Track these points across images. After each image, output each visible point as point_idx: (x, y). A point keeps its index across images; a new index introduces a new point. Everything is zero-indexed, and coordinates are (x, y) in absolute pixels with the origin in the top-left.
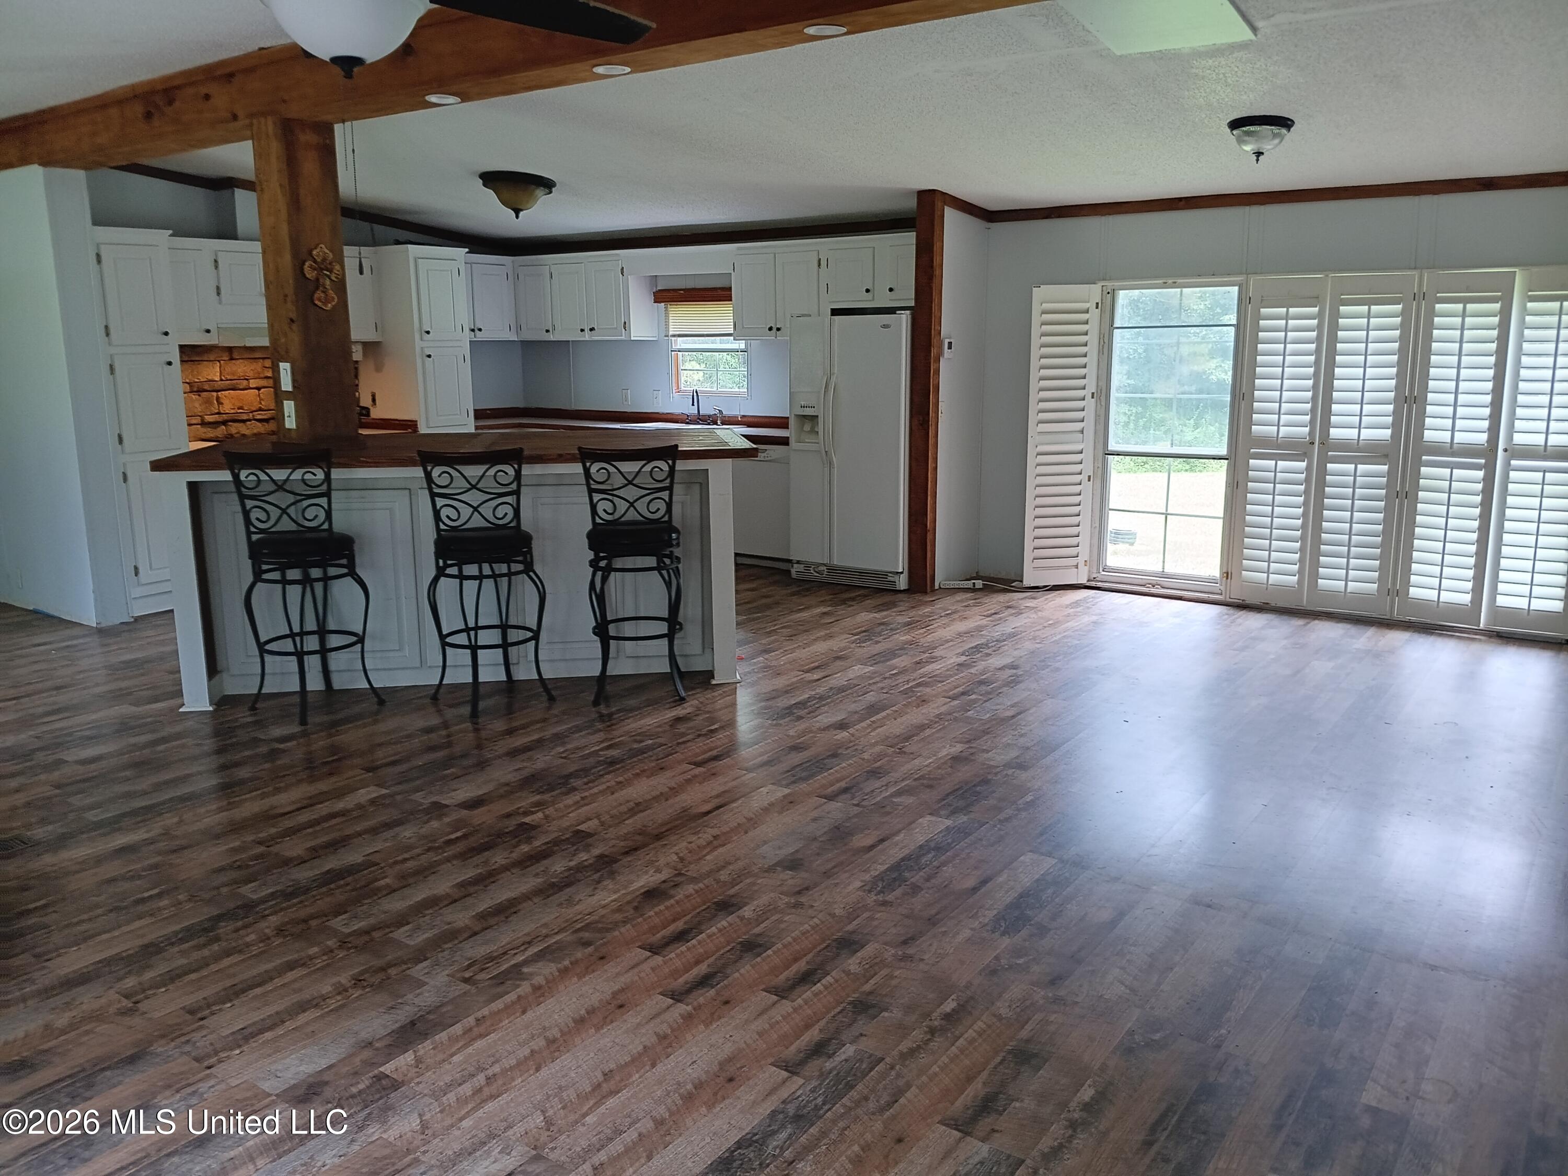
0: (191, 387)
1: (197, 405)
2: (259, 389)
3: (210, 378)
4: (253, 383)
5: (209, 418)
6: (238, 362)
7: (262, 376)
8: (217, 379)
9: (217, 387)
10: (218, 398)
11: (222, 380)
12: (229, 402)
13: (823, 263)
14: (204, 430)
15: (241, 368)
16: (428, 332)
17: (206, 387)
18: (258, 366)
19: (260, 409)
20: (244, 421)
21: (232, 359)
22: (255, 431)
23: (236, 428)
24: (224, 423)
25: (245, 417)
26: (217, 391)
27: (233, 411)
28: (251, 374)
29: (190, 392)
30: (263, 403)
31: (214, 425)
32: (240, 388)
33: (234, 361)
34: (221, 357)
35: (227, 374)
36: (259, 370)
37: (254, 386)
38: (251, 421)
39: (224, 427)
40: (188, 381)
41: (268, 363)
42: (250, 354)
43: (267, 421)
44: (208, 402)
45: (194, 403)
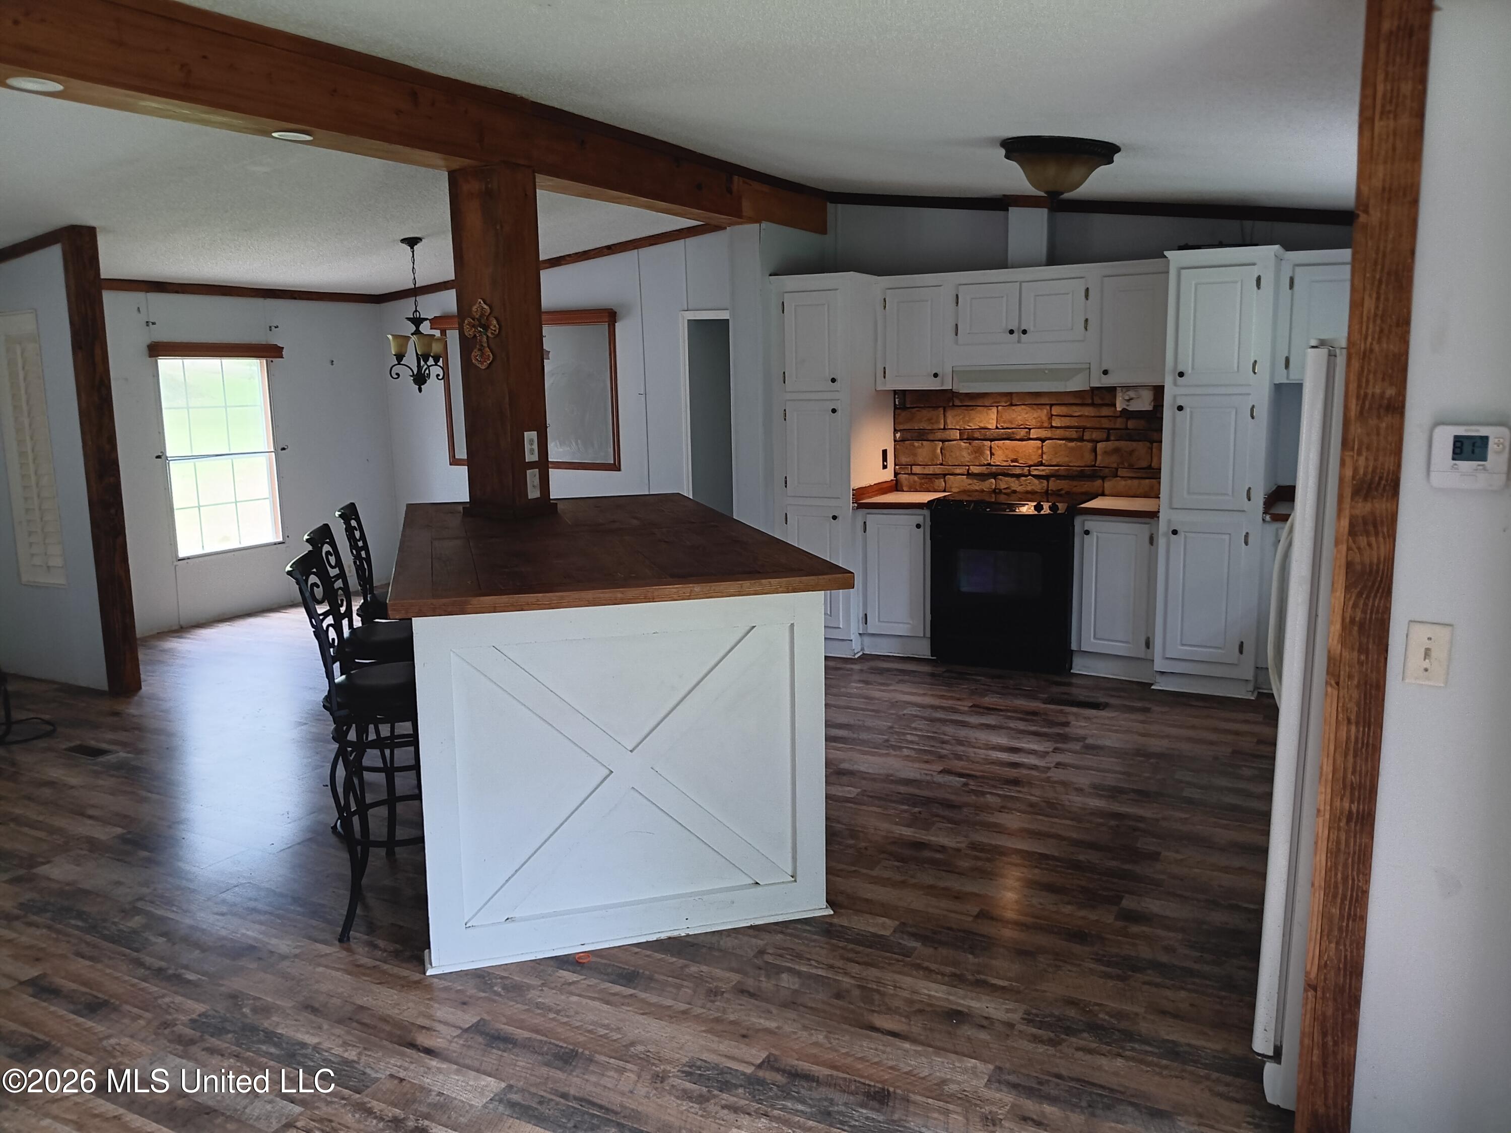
0: (960, 434)
1: (965, 453)
2: (1043, 440)
3: (982, 425)
4: (1034, 434)
5: (975, 470)
6: (1019, 408)
7: (1046, 425)
8: (992, 425)
9: (989, 434)
10: (991, 448)
11: (997, 428)
12: (1001, 454)
14: (970, 481)
15: (1023, 416)
16: (1181, 374)
17: (977, 435)
18: (1043, 413)
19: (1041, 464)
20: (1018, 476)
21: (1012, 405)
22: (1029, 488)
23: (1007, 482)
24: (994, 475)
25: (1018, 471)
26: (991, 440)
27: (1005, 464)
28: (1032, 423)
29: (960, 440)
30: (1045, 457)
31: (982, 477)
32: (1018, 437)
33: (1014, 408)
34: (999, 402)
35: (1004, 422)
36: (1044, 418)
37: (1035, 437)
38: (1026, 476)
39: (993, 481)
40: (958, 428)
41: (1056, 410)
42: (1034, 399)
43: (1047, 477)
44: (979, 451)
45: (963, 452)
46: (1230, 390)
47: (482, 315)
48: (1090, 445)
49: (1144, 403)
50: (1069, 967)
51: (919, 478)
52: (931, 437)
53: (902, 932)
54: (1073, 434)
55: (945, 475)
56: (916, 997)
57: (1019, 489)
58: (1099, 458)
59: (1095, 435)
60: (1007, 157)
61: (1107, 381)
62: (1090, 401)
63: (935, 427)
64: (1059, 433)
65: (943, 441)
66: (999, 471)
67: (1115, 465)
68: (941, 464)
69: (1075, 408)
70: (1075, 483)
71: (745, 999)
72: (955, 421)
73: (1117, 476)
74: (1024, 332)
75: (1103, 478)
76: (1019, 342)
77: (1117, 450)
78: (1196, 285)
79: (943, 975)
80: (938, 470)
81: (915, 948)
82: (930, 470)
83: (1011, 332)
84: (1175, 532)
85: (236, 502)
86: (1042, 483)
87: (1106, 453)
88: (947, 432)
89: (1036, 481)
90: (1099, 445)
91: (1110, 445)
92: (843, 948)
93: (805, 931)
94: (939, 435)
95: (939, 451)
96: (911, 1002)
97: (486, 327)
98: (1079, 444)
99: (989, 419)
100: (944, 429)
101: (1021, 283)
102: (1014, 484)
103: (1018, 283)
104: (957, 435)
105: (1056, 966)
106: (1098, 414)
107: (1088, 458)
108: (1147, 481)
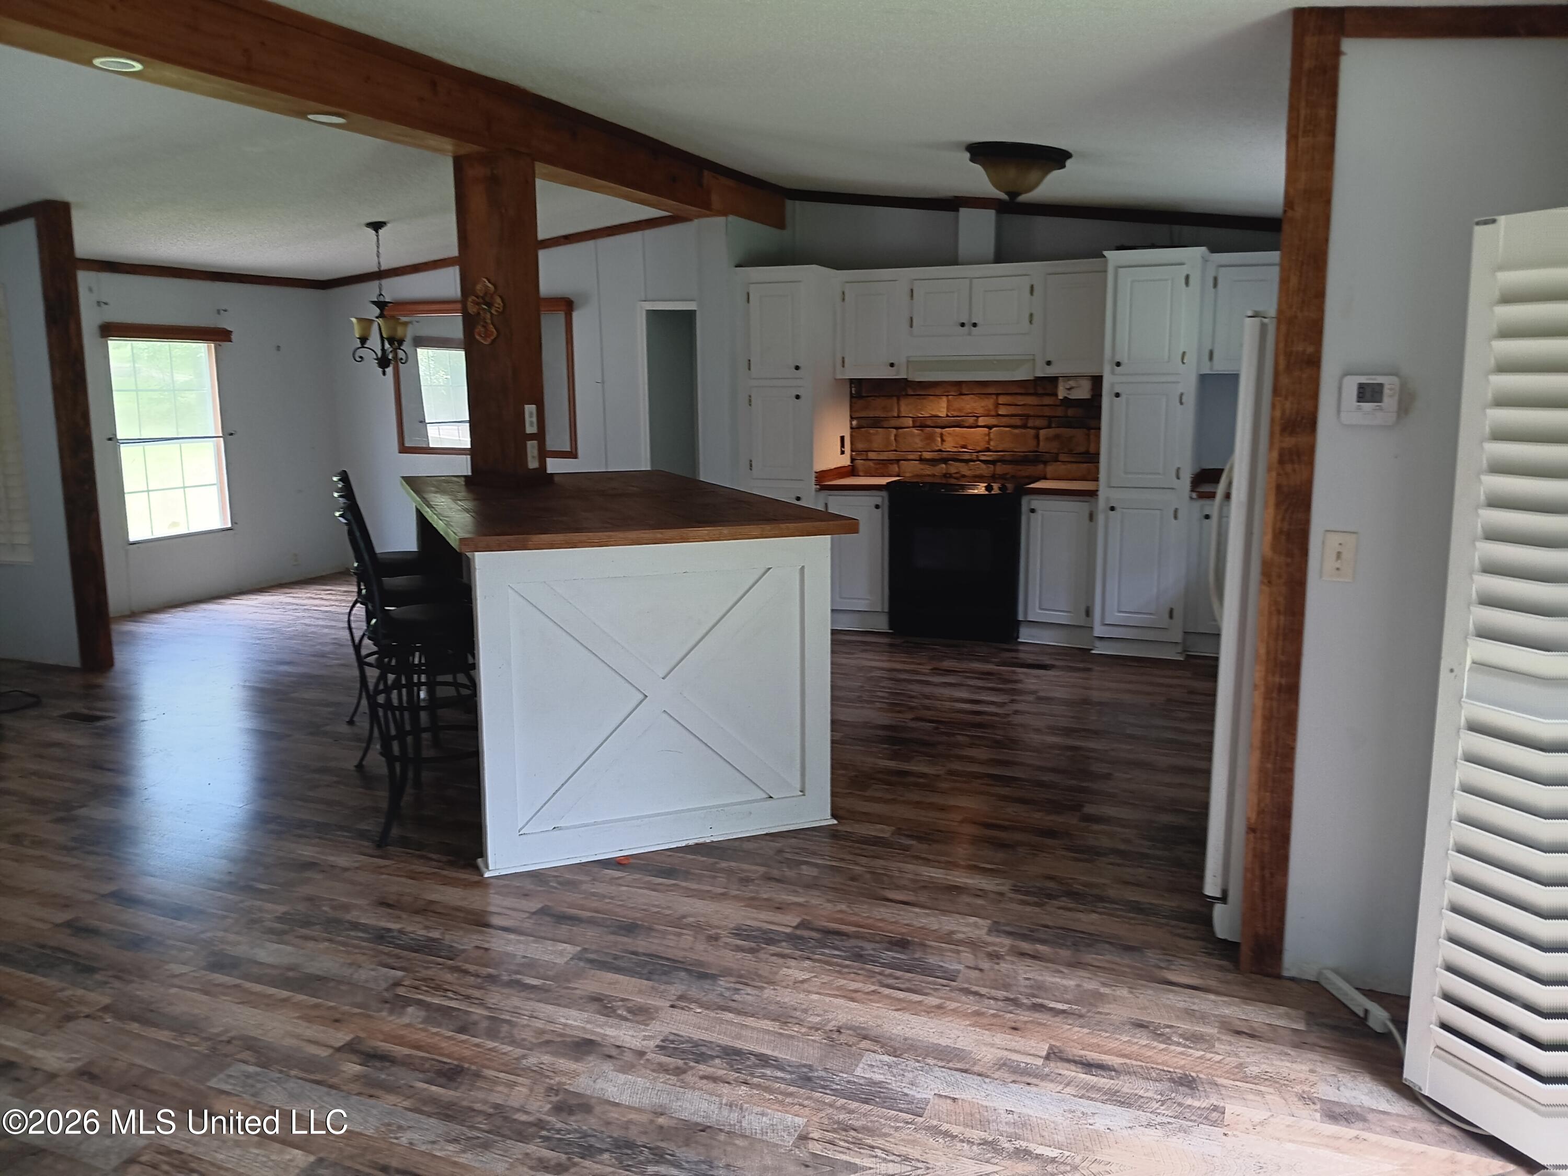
0: (913, 422)
1: (917, 440)
2: (990, 427)
3: (934, 413)
4: (981, 421)
5: (927, 455)
6: (968, 397)
7: (992, 413)
8: (943, 414)
9: (940, 422)
10: (942, 435)
11: (947, 416)
12: (951, 440)
14: (922, 466)
15: (971, 404)
16: (1118, 364)
17: (929, 423)
18: (989, 403)
19: (988, 450)
20: (967, 461)
21: (961, 394)
22: (978, 473)
23: (956, 467)
24: (945, 461)
25: (967, 457)
26: (942, 428)
27: (955, 450)
28: (980, 411)
29: (913, 427)
30: (992, 443)
31: (933, 462)
32: (967, 425)
33: (963, 397)
34: (948, 392)
35: (954, 410)
36: (991, 407)
37: (982, 424)
38: (974, 461)
39: (944, 466)
40: (911, 415)
41: (1002, 400)
42: (981, 388)
43: (993, 462)
44: (930, 438)
45: (915, 438)
46: (1163, 379)
47: (486, 294)
48: (1032, 432)
49: (1083, 392)
50: (1045, 854)
51: (875, 464)
52: (885, 424)
53: (899, 834)
54: (1016, 422)
55: (898, 461)
56: (918, 878)
57: (967, 473)
58: (1042, 444)
59: (1038, 422)
60: (972, 160)
61: (1050, 372)
62: (1032, 391)
63: (890, 414)
64: (1005, 420)
65: (897, 428)
66: (950, 457)
67: (1055, 451)
68: (896, 451)
69: (1020, 398)
70: (1020, 467)
71: (773, 884)
72: (908, 409)
73: (1057, 461)
74: (975, 325)
75: (1045, 463)
76: (970, 334)
77: (1057, 437)
78: (1133, 282)
79: (939, 862)
80: (892, 455)
81: (912, 845)
82: (884, 456)
83: (963, 325)
84: (1112, 509)
85: (184, 487)
86: (989, 467)
87: (1048, 439)
88: (902, 420)
89: (983, 466)
90: (1042, 432)
91: (1051, 432)
92: (850, 847)
93: (816, 836)
94: (894, 423)
95: (893, 438)
96: (915, 881)
97: (490, 305)
98: (1023, 431)
99: (940, 408)
100: (899, 417)
101: (971, 279)
102: (964, 469)
103: (967, 281)
104: (910, 422)
105: (1033, 854)
106: (1041, 403)
107: (1032, 444)
108: (1085, 465)
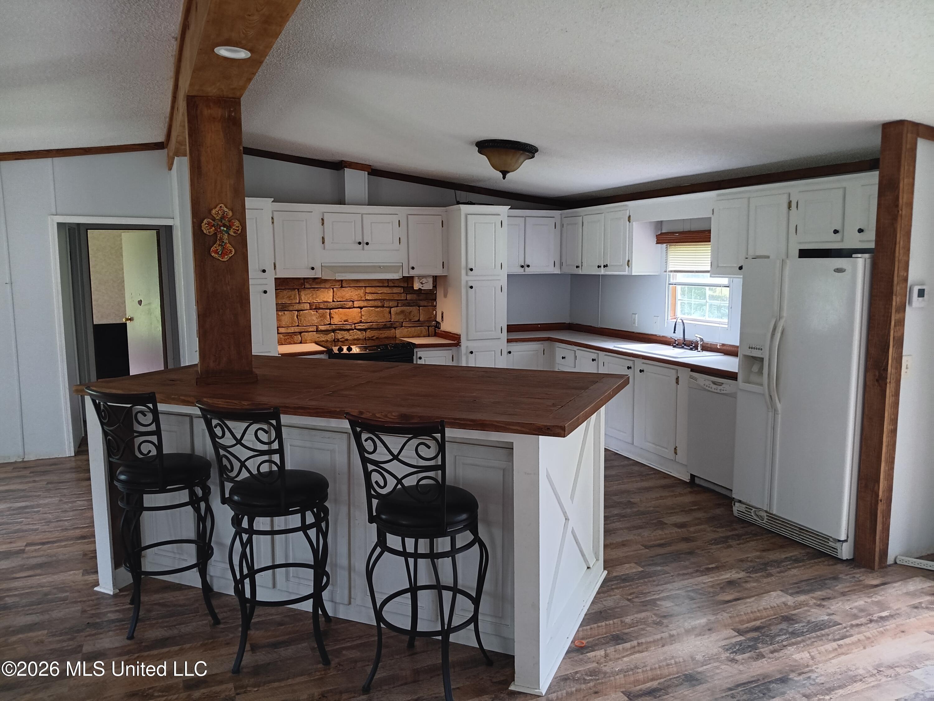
0: (310, 306)
1: (314, 318)
2: (361, 308)
3: (325, 300)
4: (356, 304)
6: (347, 289)
7: (363, 299)
8: (331, 300)
9: (330, 305)
10: (330, 314)
11: (333, 301)
12: (338, 317)
13: (794, 205)
14: (319, 336)
15: (349, 293)
16: (471, 270)
17: (321, 306)
18: (361, 292)
19: (361, 322)
20: (348, 330)
21: (342, 287)
22: (356, 337)
23: (342, 335)
24: (334, 331)
25: (349, 327)
26: (330, 309)
27: (340, 323)
28: (356, 298)
29: (310, 309)
30: (363, 318)
31: (326, 332)
32: (347, 307)
33: (343, 289)
34: (334, 285)
35: (338, 298)
36: (362, 295)
37: (357, 306)
38: (353, 330)
39: (333, 334)
40: (309, 302)
41: (368, 290)
42: (356, 284)
43: (365, 330)
44: (323, 316)
45: (313, 317)
46: (490, 278)
47: (223, 218)
48: (388, 309)
49: (428, 286)
51: (283, 336)
52: (291, 308)
54: (379, 304)
55: (300, 333)
57: (349, 338)
58: (393, 316)
59: (391, 304)
62: (387, 285)
63: (294, 302)
64: (371, 303)
65: (298, 311)
66: (337, 328)
67: (402, 320)
68: (298, 326)
69: (379, 288)
70: (381, 332)
72: (306, 297)
73: (402, 326)
74: (367, 244)
75: (395, 328)
76: (363, 249)
77: (402, 312)
78: (475, 224)
80: (297, 329)
82: (292, 330)
83: (360, 243)
84: (472, 353)
86: (363, 333)
87: (396, 314)
88: (302, 305)
89: (359, 332)
90: (393, 310)
91: (399, 309)
94: (297, 307)
95: (296, 317)
97: (229, 227)
98: (382, 309)
99: (326, 296)
100: (299, 303)
102: (347, 335)
103: (361, 215)
104: (307, 306)
106: (392, 292)
107: (388, 316)
108: (419, 328)
